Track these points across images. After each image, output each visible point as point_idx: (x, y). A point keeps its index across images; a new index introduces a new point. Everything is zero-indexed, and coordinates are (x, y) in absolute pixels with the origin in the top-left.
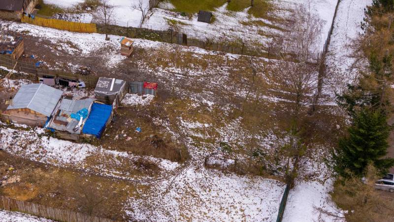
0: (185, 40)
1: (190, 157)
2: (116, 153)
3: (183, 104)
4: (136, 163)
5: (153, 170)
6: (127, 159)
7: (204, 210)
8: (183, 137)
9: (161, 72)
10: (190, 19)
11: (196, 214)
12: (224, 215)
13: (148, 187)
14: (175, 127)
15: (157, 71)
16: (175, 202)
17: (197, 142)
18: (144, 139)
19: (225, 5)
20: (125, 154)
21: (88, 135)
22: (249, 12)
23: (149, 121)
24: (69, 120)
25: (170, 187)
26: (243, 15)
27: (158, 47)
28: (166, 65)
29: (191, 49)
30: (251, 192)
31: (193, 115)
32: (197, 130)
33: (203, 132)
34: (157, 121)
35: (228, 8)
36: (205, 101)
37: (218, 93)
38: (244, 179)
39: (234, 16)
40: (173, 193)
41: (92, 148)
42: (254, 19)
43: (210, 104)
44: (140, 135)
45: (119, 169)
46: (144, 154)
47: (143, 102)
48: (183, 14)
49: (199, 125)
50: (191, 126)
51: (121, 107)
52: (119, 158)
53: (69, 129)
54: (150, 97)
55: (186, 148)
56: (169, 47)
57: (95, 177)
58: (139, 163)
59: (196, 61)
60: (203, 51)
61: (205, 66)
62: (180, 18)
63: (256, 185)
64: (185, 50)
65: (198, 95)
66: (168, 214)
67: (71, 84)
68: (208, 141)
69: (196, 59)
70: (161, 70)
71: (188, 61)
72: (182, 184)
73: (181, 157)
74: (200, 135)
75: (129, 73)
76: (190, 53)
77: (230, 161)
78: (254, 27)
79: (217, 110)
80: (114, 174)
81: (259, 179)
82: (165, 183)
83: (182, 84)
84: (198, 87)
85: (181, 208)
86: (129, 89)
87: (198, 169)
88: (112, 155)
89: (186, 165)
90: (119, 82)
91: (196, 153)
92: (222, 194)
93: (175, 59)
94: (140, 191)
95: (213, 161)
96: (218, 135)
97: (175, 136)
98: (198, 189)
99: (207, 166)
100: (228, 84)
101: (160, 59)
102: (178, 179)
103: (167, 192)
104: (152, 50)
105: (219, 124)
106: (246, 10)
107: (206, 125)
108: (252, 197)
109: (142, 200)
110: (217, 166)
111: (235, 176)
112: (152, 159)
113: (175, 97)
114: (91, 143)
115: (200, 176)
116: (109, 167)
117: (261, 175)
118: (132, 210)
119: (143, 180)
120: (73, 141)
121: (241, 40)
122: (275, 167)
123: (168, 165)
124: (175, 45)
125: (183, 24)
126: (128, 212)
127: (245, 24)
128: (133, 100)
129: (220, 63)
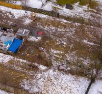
0: (58, 16)
1: (52, 65)
2: (21, 60)
3: (53, 42)
4: (29, 65)
5: (36, 69)
6: (25, 63)
7: (54, 88)
8: (51, 56)
9: (46, 28)
10: (62, 7)
11: (51, 89)
12: (63, 91)
13: (32, 76)
14: (48, 52)
15: (45, 28)
16: (42, 83)
17: (56, 59)
18: (34, 55)
19: (79, 2)
20: (25, 61)
21: (11, 52)
22: (88, 6)
23: (37, 48)
24: (3, 45)
25: (42, 77)
26: (85, 7)
27: (47, 18)
28: (49, 25)
29: (60, 20)
30: (75, 82)
31: (57, 47)
32: (57, 54)
33: (59, 55)
34: (41, 49)
35: (80, 4)
36: (63, 42)
37: (69, 39)
38: (74, 76)
39: (82, 7)
40: (42, 79)
41: (12, 57)
42: (90, 9)
43: (65, 43)
44: (33, 54)
45: (22, 67)
46: (33, 62)
47: (36, 40)
48: (60, 5)
49: (58, 52)
50: (55, 52)
51: (27, 41)
52: (22, 62)
53: (3, 48)
54: (40, 38)
55: (51, 61)
56: (51, 18)
57: (11, 69)
58: (30, 66)
59: (62, 25)
60: (65, 21)
61: (65, 27)
62: (58, 6)
63: (78, 80)
64: (58, 20)
65: (60, 39)
66: (39, 88)
67: (7, 30)
68: (61, 59)
69: (62, 24)
70: (46, 27)
71: (58, 24)
72: (47, 76)
73: (49, 65)
74: (58, 56)
75: (33, 27)
76: (60, 21)
77: (69, 68)
78: (89, 13)
79: (67, 46)
80: (19, 69)
81: (80, 77)
82: (40, 75)
83: (54, 34)
84: (61, 36)
85: (45, 86)
86: (31, 34)
87: (55, 70)
88: (20, 61)
89: (50, 68)
90: (27, 31)
91: (55, 64)
92: (63, 82)
93: (53, 23)
94: (28, 77)
95: (61, 68)
96: (66, 57)
97: (47, 55)
98: (53, 79)
99: (59, 69)
100: (74, 35)
101: (47, 23)
102: (45, 74)
103: (40, 78)
104: (44, 19)
105: (67, 52)
106: (87, 5)
107: (61, 52)
108: (75, 85)
109: (28, 81)
110: (63, 70)
111: (70, 75)
112: (36, 64)
113: (50, 39)
114: (11, 55)
115: (55, 73)
116: (17, 66)
117: (81, 75)
118: (24, 85)
119: (31, 73)
120: (4, 54)
121: (82, 18)
122: (88, 73)
123: (42, 67)
124: (54, 17)
125: (59, 9)
126: (22, 86)
127: (85, 11)
128: (32, 39)
129: (72, 26)
